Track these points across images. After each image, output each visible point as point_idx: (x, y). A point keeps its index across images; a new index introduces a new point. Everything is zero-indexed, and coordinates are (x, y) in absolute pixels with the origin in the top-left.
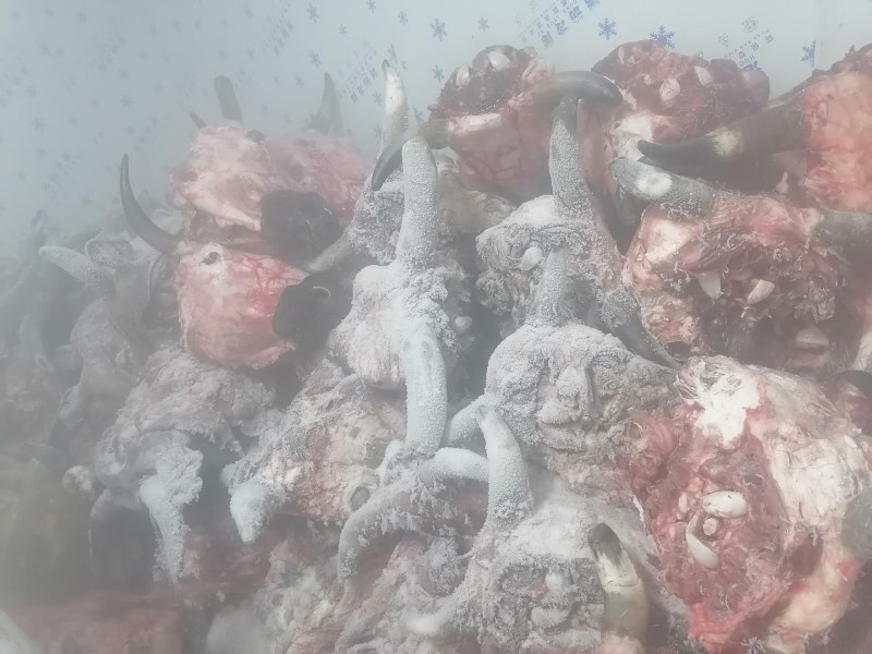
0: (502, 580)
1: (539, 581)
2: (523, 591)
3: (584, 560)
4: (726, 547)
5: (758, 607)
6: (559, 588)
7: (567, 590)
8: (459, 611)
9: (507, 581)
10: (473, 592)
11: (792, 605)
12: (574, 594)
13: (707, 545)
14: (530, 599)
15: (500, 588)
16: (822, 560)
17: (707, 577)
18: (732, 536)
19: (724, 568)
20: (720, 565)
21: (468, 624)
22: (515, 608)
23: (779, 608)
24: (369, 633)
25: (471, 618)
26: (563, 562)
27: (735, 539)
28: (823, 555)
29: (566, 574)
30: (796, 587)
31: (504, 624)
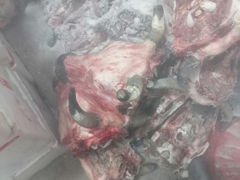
0: (120, 14)
1: (132, 19)
2: (126, 20)
3: (149, 16)
4: (199, 22)
5: (198, 43)
6: (138, 23)
7: (140, 24)
8: (104, 21)
9: (122, 15)
10: (110, 16)
11: (209, 46)
12: (141, 26)
13: (193, 19)
14: (127, 24)
15: (119, 17)
16: (229, 34)
17: (187, 30)
18: (204, 18)
19: (195, 28)
20: (194, 27)
21: (105, 26)
22: (121, 25)
23: (204, 45)
24: (75, 21)
25: (107, 24)
26: (142, 14)
27: (204, 20)
28: (230, 32)
29: (142, 19)
30: (214, 40)
31: (116, 29)
